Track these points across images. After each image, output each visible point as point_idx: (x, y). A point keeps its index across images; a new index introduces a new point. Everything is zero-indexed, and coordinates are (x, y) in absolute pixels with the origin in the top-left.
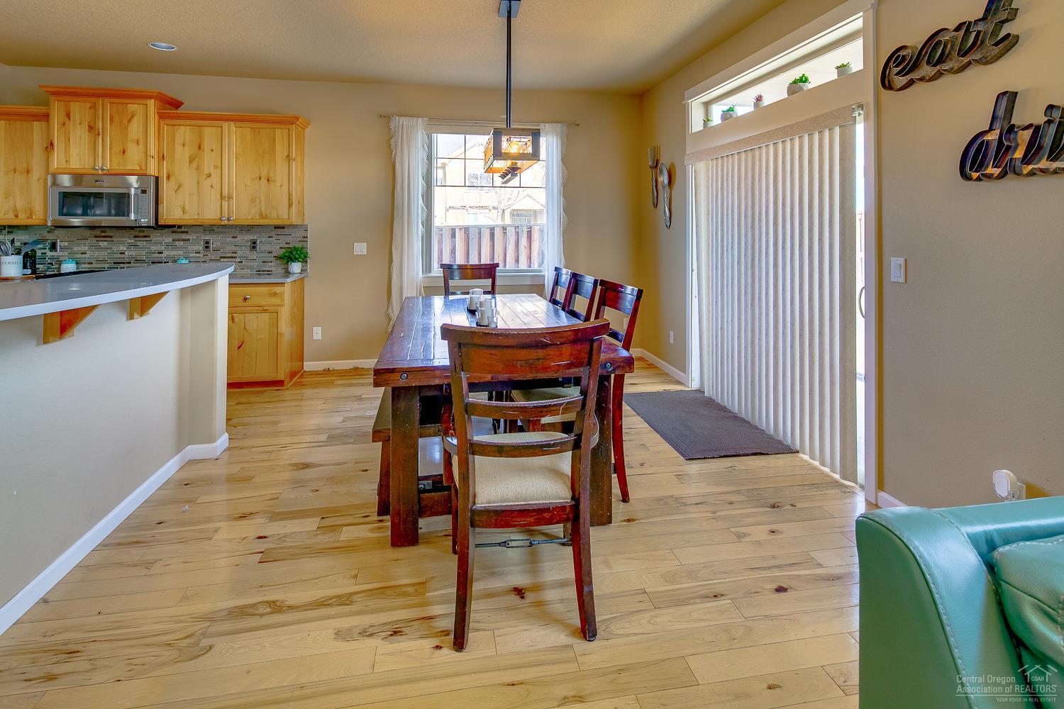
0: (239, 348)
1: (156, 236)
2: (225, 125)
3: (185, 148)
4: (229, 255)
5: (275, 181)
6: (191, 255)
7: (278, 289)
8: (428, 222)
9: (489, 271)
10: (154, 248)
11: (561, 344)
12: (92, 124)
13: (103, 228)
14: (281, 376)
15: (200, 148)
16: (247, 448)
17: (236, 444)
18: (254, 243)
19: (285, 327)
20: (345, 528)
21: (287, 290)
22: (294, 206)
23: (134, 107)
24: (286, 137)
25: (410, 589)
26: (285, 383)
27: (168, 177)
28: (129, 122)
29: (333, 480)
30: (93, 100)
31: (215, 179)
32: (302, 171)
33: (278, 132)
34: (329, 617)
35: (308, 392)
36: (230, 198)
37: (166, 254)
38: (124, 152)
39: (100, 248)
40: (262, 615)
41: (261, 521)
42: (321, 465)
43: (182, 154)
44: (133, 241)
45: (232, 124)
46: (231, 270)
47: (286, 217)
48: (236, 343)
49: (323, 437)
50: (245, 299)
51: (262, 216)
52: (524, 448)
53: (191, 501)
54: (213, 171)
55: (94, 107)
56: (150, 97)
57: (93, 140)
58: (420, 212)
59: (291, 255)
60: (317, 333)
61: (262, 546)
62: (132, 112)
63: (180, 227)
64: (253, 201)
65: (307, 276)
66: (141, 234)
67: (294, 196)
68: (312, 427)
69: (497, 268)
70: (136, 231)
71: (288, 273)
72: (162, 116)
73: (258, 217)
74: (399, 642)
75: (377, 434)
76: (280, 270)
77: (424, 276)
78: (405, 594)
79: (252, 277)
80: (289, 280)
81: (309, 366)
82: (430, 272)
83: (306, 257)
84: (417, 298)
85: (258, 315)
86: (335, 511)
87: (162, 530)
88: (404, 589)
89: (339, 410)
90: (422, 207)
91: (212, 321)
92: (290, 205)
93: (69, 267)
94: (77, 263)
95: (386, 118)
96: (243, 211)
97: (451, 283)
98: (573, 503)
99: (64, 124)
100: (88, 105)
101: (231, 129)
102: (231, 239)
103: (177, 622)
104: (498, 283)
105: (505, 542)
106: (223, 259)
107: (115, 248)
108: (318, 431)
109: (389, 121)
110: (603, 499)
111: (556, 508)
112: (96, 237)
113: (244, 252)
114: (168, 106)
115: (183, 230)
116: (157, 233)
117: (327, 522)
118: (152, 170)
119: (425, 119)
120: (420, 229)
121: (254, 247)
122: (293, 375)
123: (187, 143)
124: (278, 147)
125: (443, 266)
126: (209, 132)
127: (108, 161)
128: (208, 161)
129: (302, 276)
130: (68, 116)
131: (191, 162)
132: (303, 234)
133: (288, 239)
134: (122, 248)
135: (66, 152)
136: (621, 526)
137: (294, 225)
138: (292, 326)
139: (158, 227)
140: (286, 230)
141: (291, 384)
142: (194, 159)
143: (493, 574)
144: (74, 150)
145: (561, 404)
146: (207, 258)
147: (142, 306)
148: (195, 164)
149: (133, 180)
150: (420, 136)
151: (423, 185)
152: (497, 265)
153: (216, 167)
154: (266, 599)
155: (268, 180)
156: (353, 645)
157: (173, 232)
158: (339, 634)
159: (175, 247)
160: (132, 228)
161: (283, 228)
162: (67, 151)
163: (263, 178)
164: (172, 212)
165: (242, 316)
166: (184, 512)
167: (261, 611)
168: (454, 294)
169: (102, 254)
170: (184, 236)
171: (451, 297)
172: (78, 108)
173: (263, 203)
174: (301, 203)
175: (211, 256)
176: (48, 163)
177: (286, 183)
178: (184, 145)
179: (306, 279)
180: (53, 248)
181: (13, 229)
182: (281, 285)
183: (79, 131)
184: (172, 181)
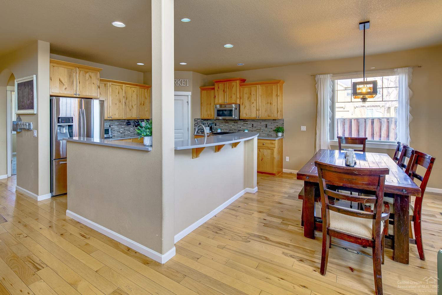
0: (262, 160)
1: (239, 122)
2: (258, 86)
3: (247, 94)
4: (259, 129)
5: (273, 104)
6: (248, 128)
7: (273, 142)
8: (333, 118)
9: (362, 141)
10: (239, 126)
11: (363, 175)
12: (224, 90)
13: (227, 120)
14: (274, 172)
15: (250, 94)
16: (263, 193)
17: (260, 191)
18: (267, 125)
19: (276, 155)
20: (290, 226)
21: (276, 142)
22: (279, 113)
23: (234, 83)
24: (276, 88)
25: (309, 251)
26: (276, 175)
27: (242, 104)
28: (232, 88)
29: (288, 210)
30: (224, 82)
31: (255, 104)
32: (282, 99)
33: (274, 86)
34: (281, 248)
35: (284, 180)
36: (259, 110)
37: (242, 128)
38: (231, 98)
39: (226, 126)
40: (263, 239)
41: (265, 215)
42: (285, 204)
43: (246, 97)
44: (234, 124)
46: (258, 135)
47: (276, 116)
48: (260, 159)
49: (286, 196)
50: (263, 144)
51: (269, 116)
52: (349, 212)
53: (247, 204)
54: (254, 101)
56: (238, 80)
57: (224, 94)
58: (329, 114)
59: (278, 130)
60: (287, 159)
61: (265, 222)
62: (233, 85)
63: (245, 119)
64: (266, 111)
65: (284, 138)
66: (236, 122)
67: (279, 109)
68: (284, 192)
69: (366, 140)
70: (235, 121)
71: (277, 136)
72: (240, 85)
73: (267, 116)
74: (302, 263)
75: (300, 197)
76: (275, 135)
77: (331, 141)
78: (307, 252)
79: (266, 137)
80: (277, 139)
81: (284, 170)
82: (333, 139)
83: (283, 131)
84: (327, 150)
85: (267, 150)
86: (287, 220)
87: (239, 209)
88: (306, 250)
89: (293, 188)
90: (330, 112)
91: (253, 151)
92: (278, 112)
93: (219, 131)
94: (221, 130)
95: (314, 76)
96: (263, 114)
97: (342, 145)
98: (373, 240)
99: (218, 90)
100: (223, 84)
101: (259, 87)
102: (260, 124)
103: (242, 232)
104: (367, 146)
105: (346, 248)
106: (258, 130)
107: (229, 126)
108: (285, 193)
109: (315, 77)
110: (404, 252)
111: (364, 239)
112: (225, 122)
113: (263, 128)
114: (242, 82)
115: (246, 120)
116: (240, 121)
117: (284, 222)
118: (238, 102)
119: (331, 74)
120: (329, 121)
121: (266, 127)
122: (279, 173)
123: (247, 93)
124: (274, 92)
125: (338, 137)
126: (253, 89)
127: (227, 101)
128: (253, 100)
129: (282, 137)
130: (219, 88)
132: (283, 122)
133: (277, 124)
134: (231, 126)
135: (218, 98)
136: (414, 268)
137: (279, 119)
138: (278, 155)
139: (240, 120)
140: (276, 121)
141: (278, 175)
143: (342, 259)
144: (220, 97)
145: (365, 199)
146: (253, 130)
147: (235, 145)
148: (249, 99)
149: (234, 105)
150: (328, 82)
151: (330, 102)
152: (366, 138)
153: (255, 100)
154: (264, 236)
155: (271, 104)
156: (287, 258)
157: (244, 121)
158: (283, 253)
159: (244, 126)
160: (233, 120)
161: (276, 120)
163: (269, 103)
164: (243, 116)
165: (262, 150)
166: (245, 206)
167: (263, 238)
168: (343, 150)
169: (226, 127)
170: (247, 122)
171: (342, 151)
173: (269, 111)
174: (281, 111)
175: (254, 129)
176: (215, 102)
177: (276, 104)
178: (246, 94)
179: (283, 139)
180: (216, 125)
181: (207, 120)
182: (275, 140)
183: (221, 92)
184: (243, 105)
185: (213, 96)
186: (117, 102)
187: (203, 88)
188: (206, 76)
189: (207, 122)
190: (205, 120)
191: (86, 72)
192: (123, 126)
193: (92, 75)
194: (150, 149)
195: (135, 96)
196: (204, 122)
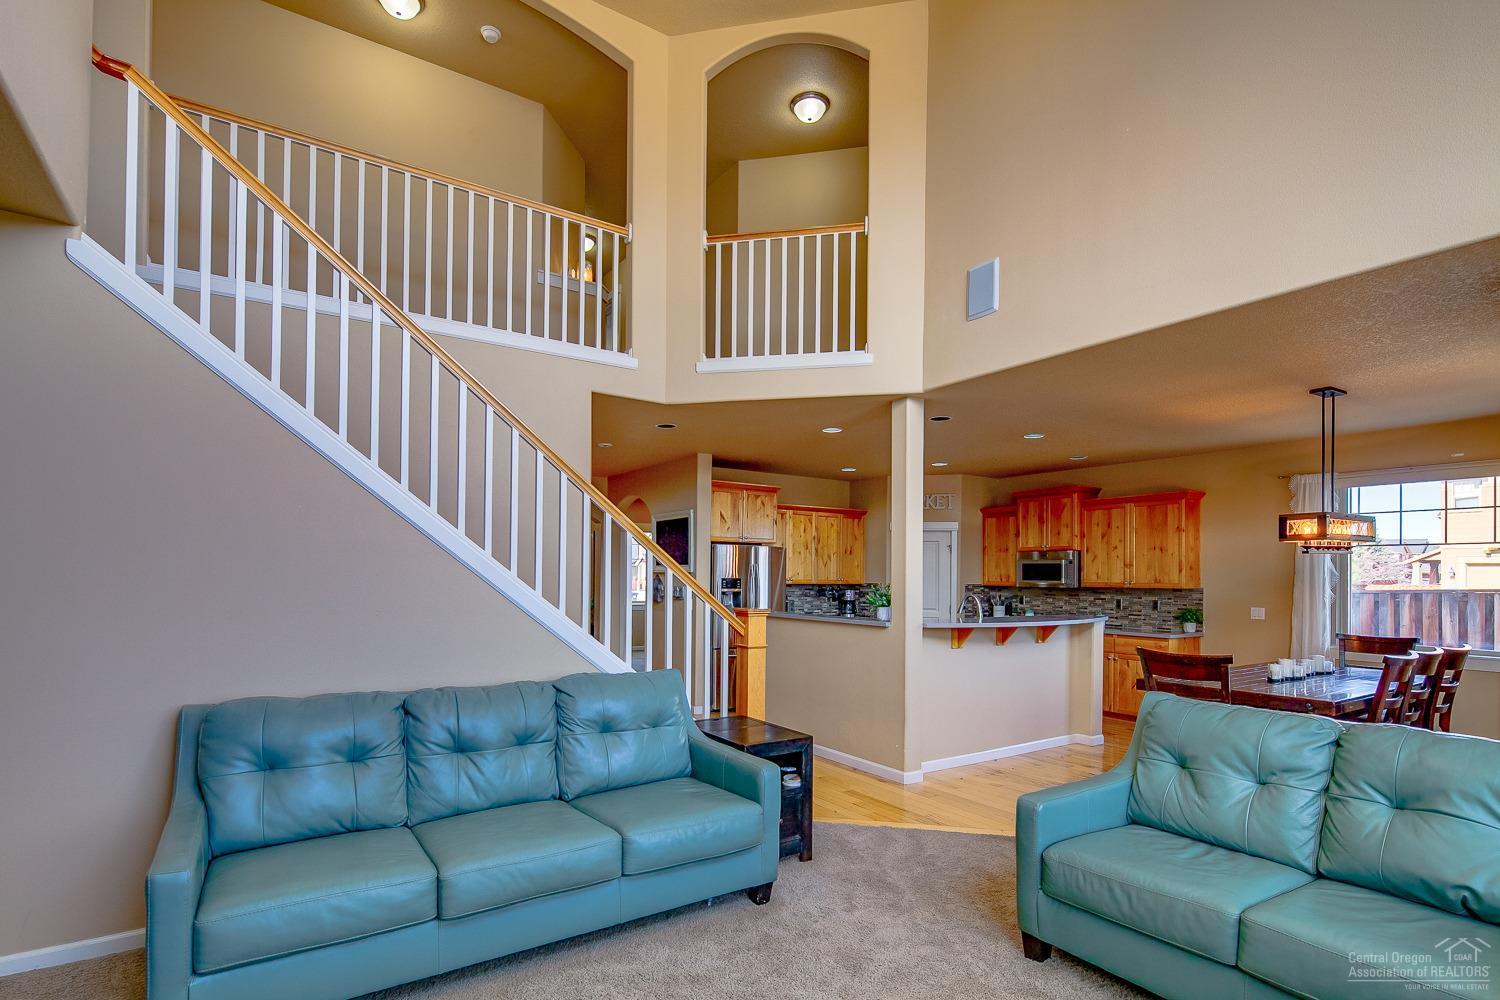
1: (1082, 596)
2: (1128, 506)
4: (1134, 613)
5: (1167, 551)
6: (1106, 612)
10: (1081, 605)
12: (1040, 516)
13: (1048, 589)
15: (1109, 526)
17: (1111, 744)
18: (1156, 604)
22: (1184, 571)
24: (1176, 511)
27: (1088, 551)
28: (1062, 512)
30: (1042, 499)
32: (1197, 538)
33: (1170, 507)
36: (1131, 565)
37: (1089, 609)
38: (1059, 533)
39: (1048, 603)
43: (1097, 533)
44: (1068, 599)
45: (1133, 505)
47: (1178, 582)
51: (1156, 581)
54: (1117, 543)
55: (1042, 504)
57: (1041, 526)
58: (1327, 577)
59: (1187, 616)
62: (1063, 506)
63: (1097, 589)
64: (1149, 568)
65: (1202, 636)
66: (1070, 593)
67: (1184, 564)
70: (1067, 592)
71: (1181, 631)
72: (1083, 506)
73: (1153, 582)
76: (1178, 629)
83: (1200, 619)
90: (1332, 571)
91: (1091, 653)
92: (1180, 571)
96: (1140, 576)
99: (1025, 518)
101: (1132, 509)
102: (1136, 600)
106: (1132, 617)
109: (1289, 481)
112: (1042, 593)
113: (1147, 611)
114: (1087, 497)
115: (1099, 591)
116: (1082, 593)
118: (1077, 547)
120: (1327, 596)
121: (1155, 608)
123: (1101, 523)
124: (1169, 521)
126: (1115, 512)
127: (1049, 543)
128: (1115, 540)
129: (1195, 635)
130: (1028, 512)
131: (1103, 538)
132: (1200, 598)
133: (1184, 601)
134: (1062, 604)
137: (1187, 589)
139: (1082, 589)
140: (1181, 593)
142: (1105, 535)
144: (1031, 534)
146: (1119, 615)
147: (1045, 633)
148: (1105, 540)
153: (1120, 541)
155: (1162, 550)
157: (1093, 593)
159: (1095, 605)
160: (1063, 589)
161: (1178, 591)
162: (1027, 535)
163: (1157, 548)
164: (1091, 578)
169: (1050, 608)
170: (1102, 596)
172: (1033, 507)
173: (1157, 569)
175: (1121, 614)
176: (1017, 544)
177: (1177, 553)
178: (1098, 525)
179: (1202, 640)
180: (1021, 603)
181: (1000, 588)
182: (1166, 639)
183: (1033, 521)
184: (1090, 554)
185: (1012, 531)
186: (802, 550)
187: (987, 512)
188: (998, 481)
189: (998, 594)
190: (993, 588)
191: (757, 497)
192: (809, 599)
193: (767, 500)
194: (887, 624)
195: (834, 536)
196: (992, 593)
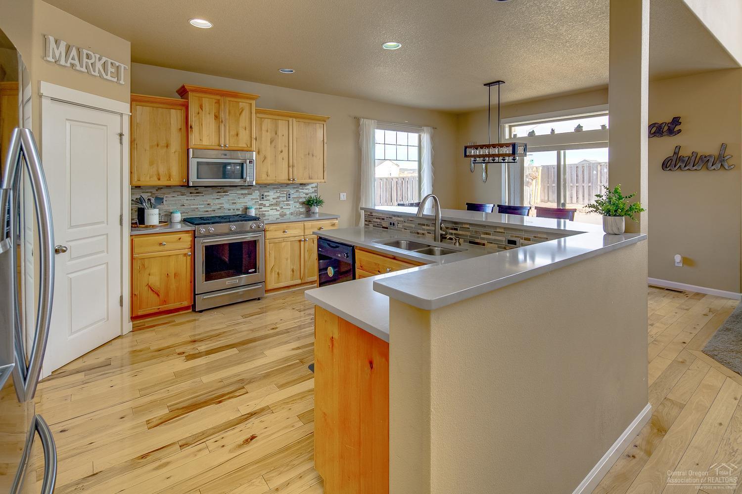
2: (290, 119)
3: (268, 133)
12: (217, 114)
15: (276, 134)
22: (326, 172)
23: (243, 104)
28: (240, 114)
31: (285, 154)
33: (318, 125)
36: (293, 166)
38: (237, 135)
43: (266, 137)
45: (294, 120)
50: (320, 229)
51: (309, 178)
54: (283, 149)
55: (218, 102)
56: (253, 99)
57: (218, 125)
62: (242, 108)
67: (326, 166)
92: (324, 171)
95: (357, 120)
96: (300, 175)
99: (198, 113)
100: (215, 101)
109: (359, 121)
118: (254, 148)
126: (281, 124)
127: (228, 141)
128: (281, 142)
130: (201, 107)
131: (271, 142)
135: (200, 134)
142: (273, 141)
144: (205, 132)
148: (273, 144)
153: (285, 146)
162: (200, 132)
172: (208, 103)
176: (187, 140)
177: (322, 157)
182: (336, 219)
184: (261, 155)
